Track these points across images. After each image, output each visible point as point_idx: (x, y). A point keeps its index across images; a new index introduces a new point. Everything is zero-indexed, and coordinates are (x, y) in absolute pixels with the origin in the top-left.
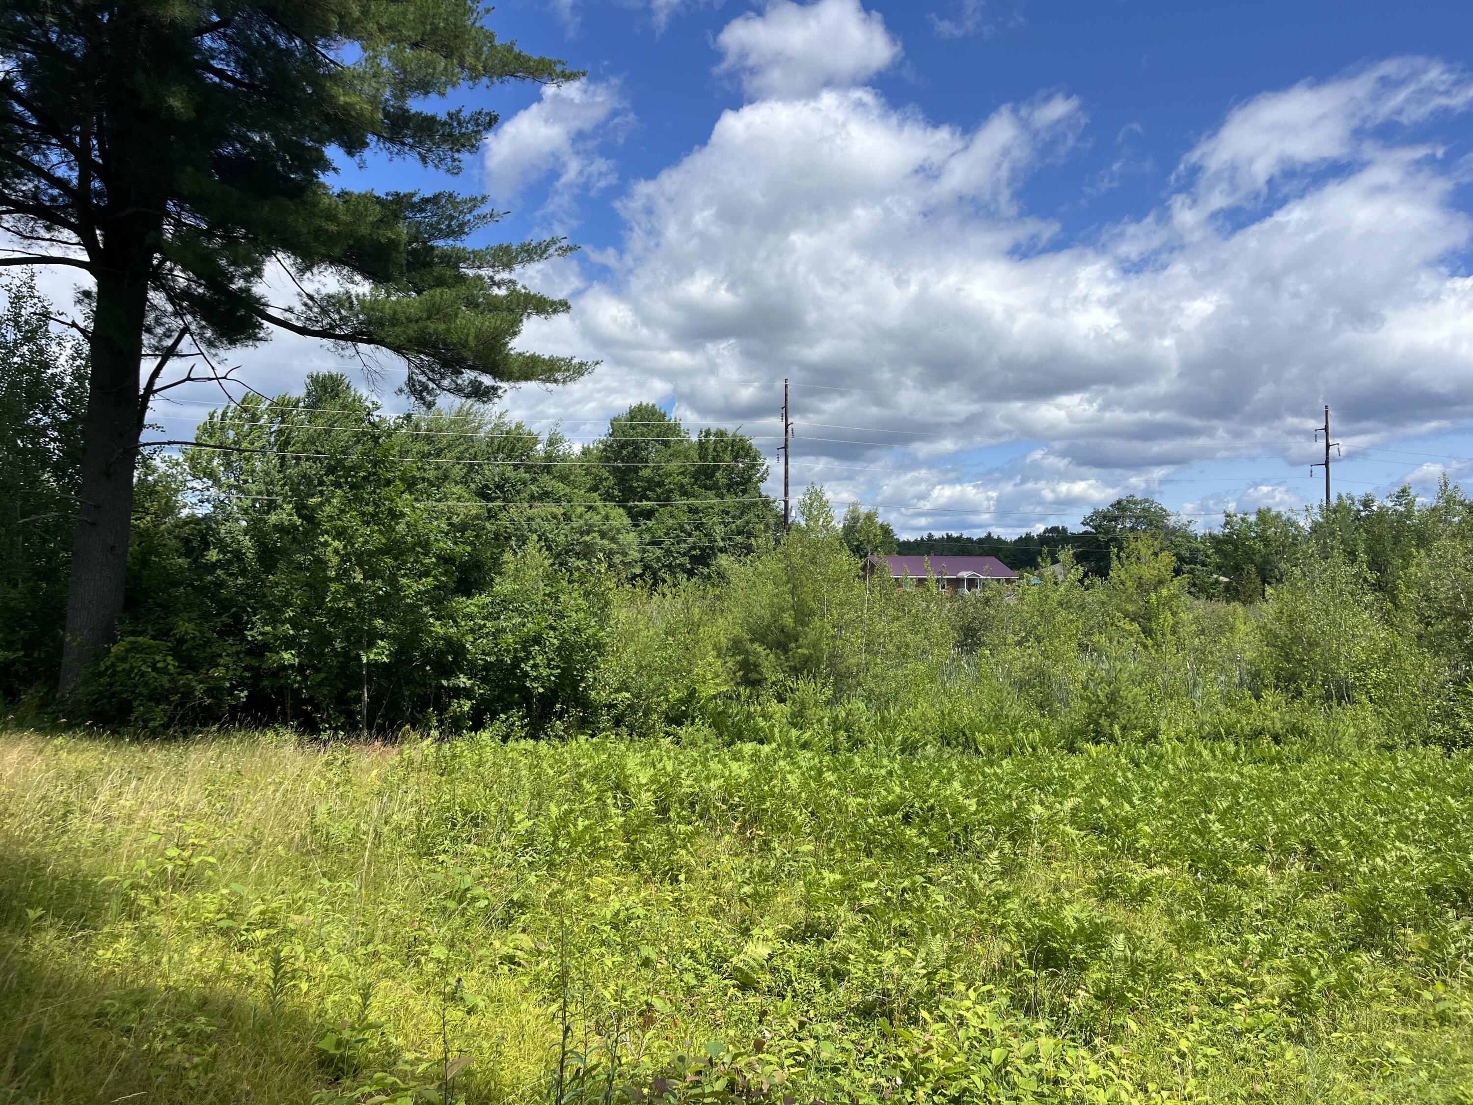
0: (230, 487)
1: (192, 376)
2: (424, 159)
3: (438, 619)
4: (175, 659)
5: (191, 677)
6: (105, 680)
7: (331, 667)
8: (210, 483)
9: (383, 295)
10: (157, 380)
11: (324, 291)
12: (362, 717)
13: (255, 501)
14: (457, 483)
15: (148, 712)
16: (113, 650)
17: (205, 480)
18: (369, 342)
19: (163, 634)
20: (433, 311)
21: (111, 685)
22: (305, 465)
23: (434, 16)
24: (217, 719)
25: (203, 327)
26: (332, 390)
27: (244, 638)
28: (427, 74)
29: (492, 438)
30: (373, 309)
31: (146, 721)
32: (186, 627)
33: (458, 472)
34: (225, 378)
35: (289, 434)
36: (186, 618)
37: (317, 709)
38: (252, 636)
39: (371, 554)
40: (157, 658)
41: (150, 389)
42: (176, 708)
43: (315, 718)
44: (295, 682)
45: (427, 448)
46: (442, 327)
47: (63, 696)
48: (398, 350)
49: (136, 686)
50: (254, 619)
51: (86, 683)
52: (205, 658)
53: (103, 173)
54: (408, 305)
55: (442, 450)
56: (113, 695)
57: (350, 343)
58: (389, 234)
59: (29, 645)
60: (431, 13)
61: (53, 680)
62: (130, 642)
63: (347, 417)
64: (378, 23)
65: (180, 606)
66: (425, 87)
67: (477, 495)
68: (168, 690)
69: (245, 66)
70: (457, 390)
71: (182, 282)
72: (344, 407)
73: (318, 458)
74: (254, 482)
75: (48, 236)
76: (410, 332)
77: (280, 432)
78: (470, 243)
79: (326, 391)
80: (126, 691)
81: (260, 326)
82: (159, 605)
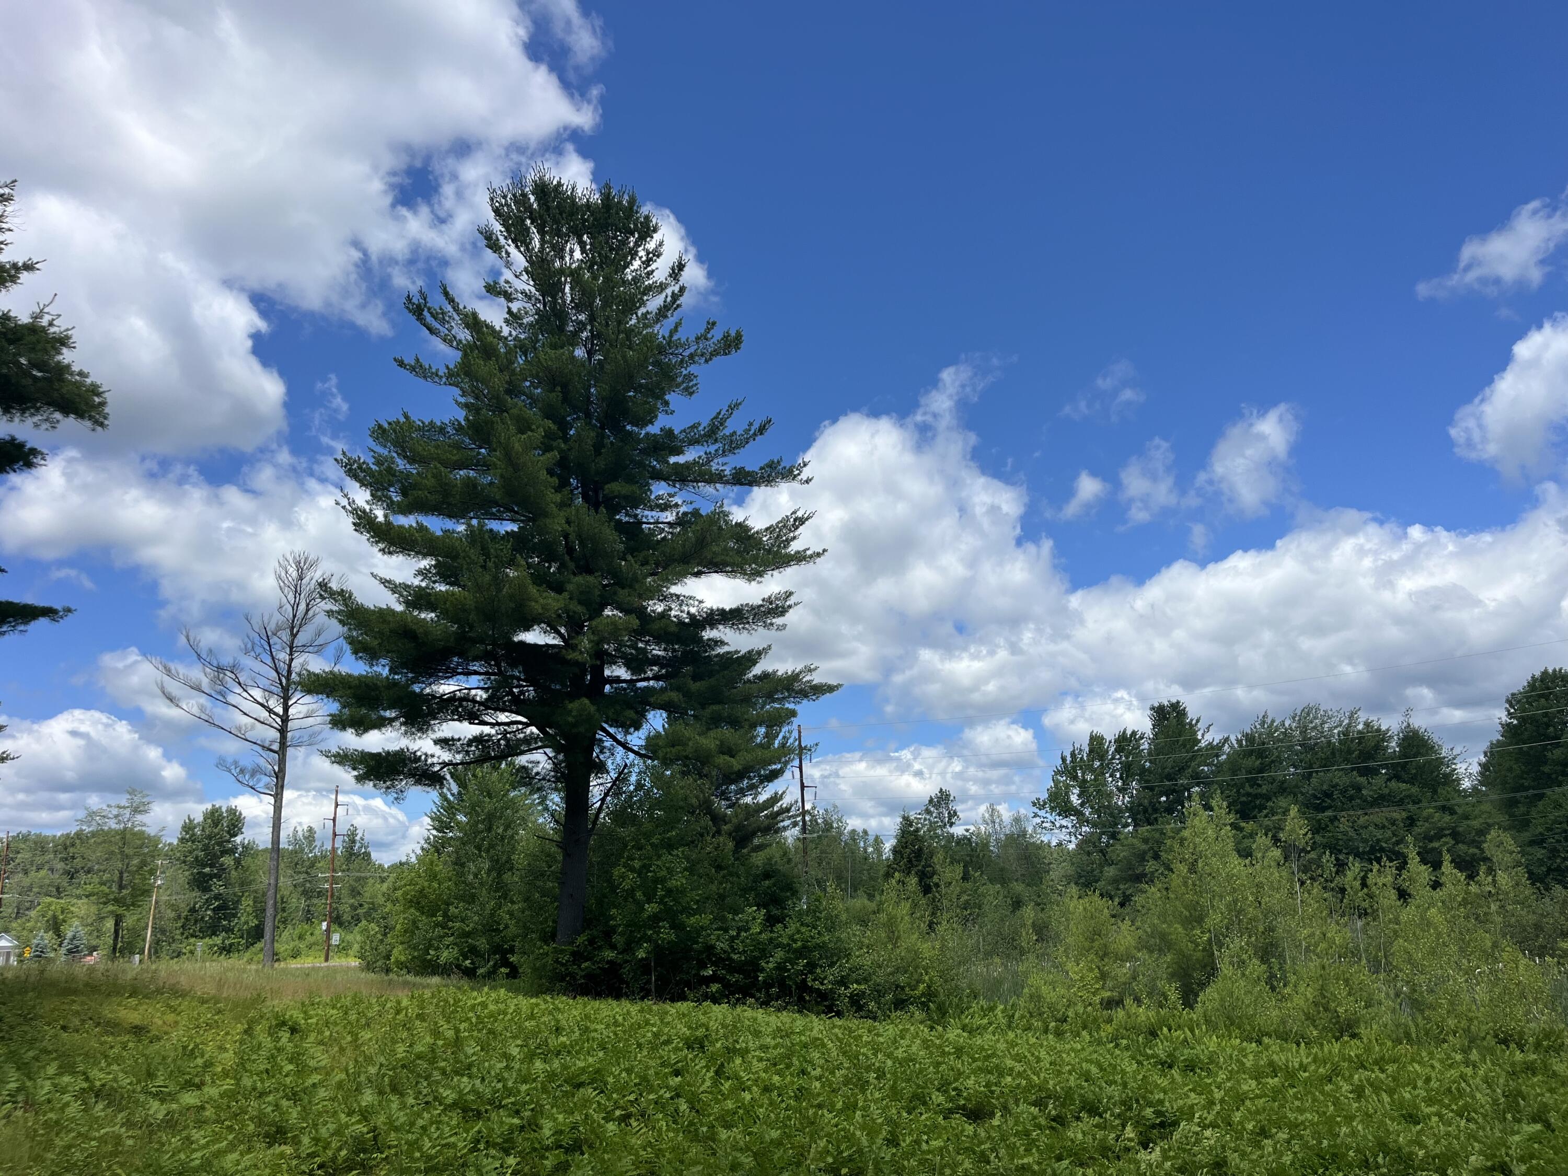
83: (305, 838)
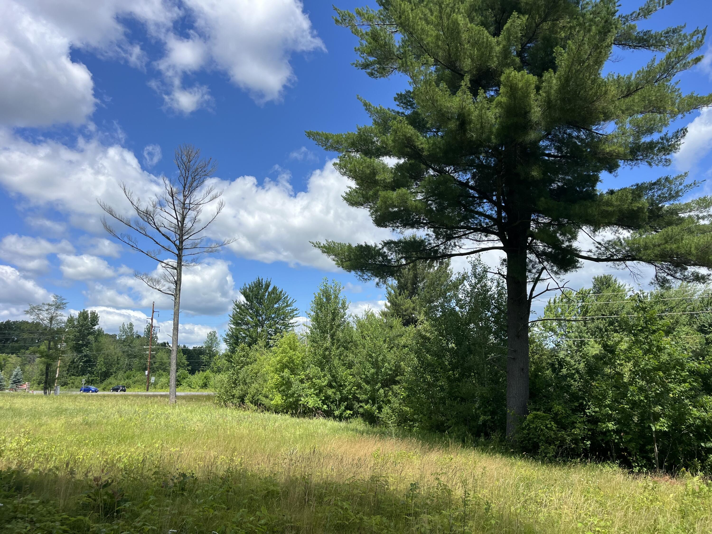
0: (562, 335)
1: (549, 288)
2: (650, 164)
3: (694, 407)
4: (555, 423)
5: (563, 432)
6: (526, 432)
7: (634, 432)
8: (553, 334)
9: (638, 235)
10: (534, 292)
11: (606, 239)
12: (656, 461)
13: (574, 341)
14: (685, 325)
15: (545, 449)
16: (528, 418)
17: (550, 332)
18: (633, 260)
19: (548, 410)
20: (668, 239)
21: (529, 434)
22: (596, 322)
23: (649, 96)
24: (579, 456)
25: (552, 266)
26: (606, 284)
27: (585, 413)
28: (651, 124)
29: (702, 298)
30: (634, 244)
31: (546, 453)
32: (558, 408)
33: (684, 319)
34: (563, 287)
35: (587, 307)
36: (557, 403)
37: (630, 454)
38: (589, 413)
39: (649, 371)
40: (547, 422)
41: (531, 297)
42: (558, 447)
43: (629, 459)
44: (616, 439)
45: (663, 308)
46: (674, 246)
47: (508, 438)
48: (649, 261)
49: (539, 436)
50: (589, 404)
51: (517, 432)
52: (568, 423)
53: (505, 209)
54: (653, 238)
55: (672, 308)
56: (530, 439)
57: (622, 262)
58: (638, 205)
59: (493, 413)
60: (647, 95)
61: (504, 429)
62: (534, 414)
63: (616, 296)
64: (621, 110)
65: (554, 397)
66: (650, 131)
67: (698, 331)
68: (553, 439)
69: (559, 149)
70: (685, 279)
71: (541, 248)
72: (614, 291)
73: (603, 318)
74: (573, 332)
75: (486, 239)
76: (656, 252)
77: (583, 307)
78: (684, 200)
79: (603, 284)
80: (535, 438)
81: (578, 261)
82: (545, 396)
83: (129, 328)
